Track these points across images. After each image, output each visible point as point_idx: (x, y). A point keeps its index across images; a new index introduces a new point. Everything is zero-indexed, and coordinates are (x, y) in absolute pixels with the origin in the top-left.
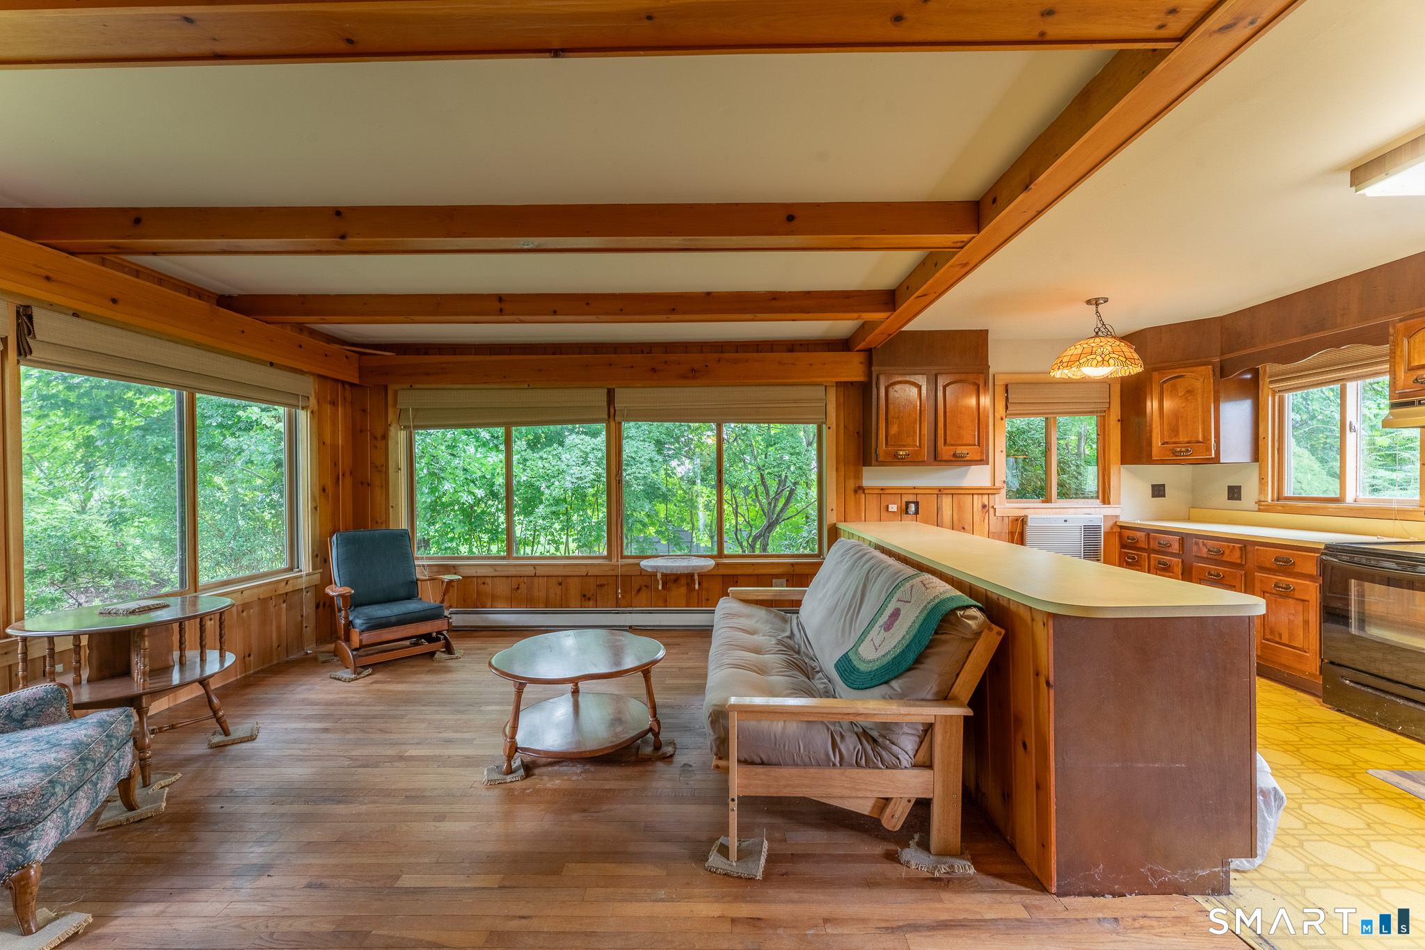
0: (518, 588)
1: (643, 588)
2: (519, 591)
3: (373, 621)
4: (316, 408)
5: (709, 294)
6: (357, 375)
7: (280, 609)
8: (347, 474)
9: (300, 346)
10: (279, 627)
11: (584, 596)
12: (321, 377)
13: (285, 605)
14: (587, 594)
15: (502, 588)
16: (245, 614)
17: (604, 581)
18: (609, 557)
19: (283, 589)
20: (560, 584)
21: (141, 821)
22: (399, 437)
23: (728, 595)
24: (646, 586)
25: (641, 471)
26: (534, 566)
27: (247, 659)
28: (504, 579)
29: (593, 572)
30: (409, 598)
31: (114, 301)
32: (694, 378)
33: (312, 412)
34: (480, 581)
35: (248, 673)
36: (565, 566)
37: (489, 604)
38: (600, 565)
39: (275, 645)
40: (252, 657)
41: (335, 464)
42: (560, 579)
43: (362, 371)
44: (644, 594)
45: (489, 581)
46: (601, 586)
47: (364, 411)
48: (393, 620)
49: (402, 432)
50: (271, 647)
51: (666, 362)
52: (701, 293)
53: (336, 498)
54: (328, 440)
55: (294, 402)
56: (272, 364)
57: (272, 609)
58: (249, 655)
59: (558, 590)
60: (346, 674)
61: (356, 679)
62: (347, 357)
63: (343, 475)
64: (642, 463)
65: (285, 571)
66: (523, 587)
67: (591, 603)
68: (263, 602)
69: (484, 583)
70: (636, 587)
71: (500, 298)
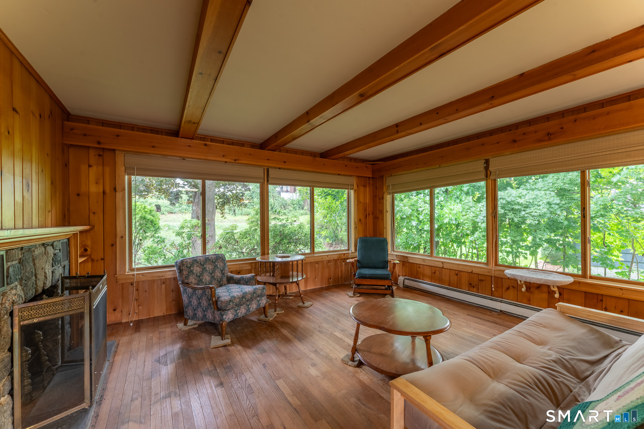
0: (435, 273)
1: (511, 287)
2: (435, 275)
3: (360, 275)
4: (357, 188)
5: (522, 75)
6: (371, 173)
7: (342, 264)
8: (371, 214)
9: (346, 166)
10: (341, 271)
11: (471, 284)
12: (358, 176)
13: (344, 263)
14: (472, 283)
15: (428, 272)
16: (329, 264)
17: (483, 278)
18: (487, 264)
19: (343, 257)
20: (457, 275)
21: (265, 321)
22: (388, 198)
23: (555, 308)
24: (513, 287)
25: (538, 211)
26: (443, 263)
27: (330, 280)
28: (428, 267)
29: (475, 271)
30: (383, 268)
31: (285, 162)
32: (550, 139)
33: (355, 190)
34: (418, 266)
35: (330, 285)
36: (459, 265)
37: (422, 278)
38: (480, 267)
39: (340, 277)
40: (331, 280)
41: (365, 210)
42: (457, 272)
43: (373, 172)
44: (511, 292)
45: (421, 266)
46: (482, 280)
47: (376, 188)
48: (368, 276)
49: (389, 195)
50: (339, 277)
51: (524, 134)
52: (515, 77)
53: (366, 224)
54: (362, 200)
55: (348, 187)
56: (339, 174)
57: (339, 264)
58: (330, 279)
59: (456, 277)
60: (351, 294)
61: (353, 297)
62: (366, 167)
63: (369, 215)
64: (539, 206)
65: (346, 250)
66: (437, 272)
67: (475, 289)
68: (336, 261)
69: (419, 267)
70: (505, 286)
71: (397, 125)
